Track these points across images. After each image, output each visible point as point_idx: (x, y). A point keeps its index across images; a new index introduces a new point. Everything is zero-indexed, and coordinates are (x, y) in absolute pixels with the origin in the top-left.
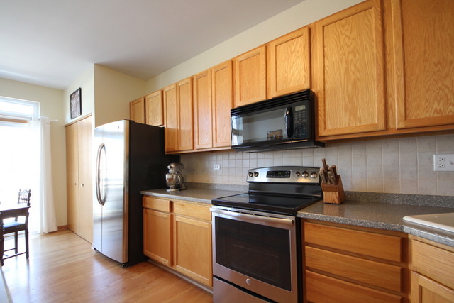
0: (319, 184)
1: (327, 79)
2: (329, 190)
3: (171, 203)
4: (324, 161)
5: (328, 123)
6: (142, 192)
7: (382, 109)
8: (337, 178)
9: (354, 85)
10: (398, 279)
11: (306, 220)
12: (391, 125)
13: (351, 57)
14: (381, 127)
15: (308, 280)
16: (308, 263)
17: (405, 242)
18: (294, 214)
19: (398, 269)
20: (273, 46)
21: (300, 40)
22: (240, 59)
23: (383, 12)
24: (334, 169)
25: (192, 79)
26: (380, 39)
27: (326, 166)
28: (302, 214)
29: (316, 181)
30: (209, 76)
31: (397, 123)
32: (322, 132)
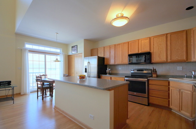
0: (151, 73)
1: (154, 50)
2: (154, 74)
3: (111, 77)
4: (153, 68)
5: (154, 59)
6: (100, 75)
7: (166, 57)
8: (156, 71)
9: (160, 51)
10: (168, 89)
11: (149, 79)
12: (168, 61)
13: (159, 46)
14: (166, 61)
15: (150, 91)
16: (150, 88)
17: (169, 83)
18: (147, 78)
19: (168, 87)
20: (140, 40)
21: (148, 40)
22: (131, 42)
23: (167, 37)
24: (155, 69)
25: (115, 45)
26: (166, 43)
27: (154, 69)
28: (149, 78)
29: (151, 72)
30: (121, 45)
31: (169, 60)
32: (153, 61)
